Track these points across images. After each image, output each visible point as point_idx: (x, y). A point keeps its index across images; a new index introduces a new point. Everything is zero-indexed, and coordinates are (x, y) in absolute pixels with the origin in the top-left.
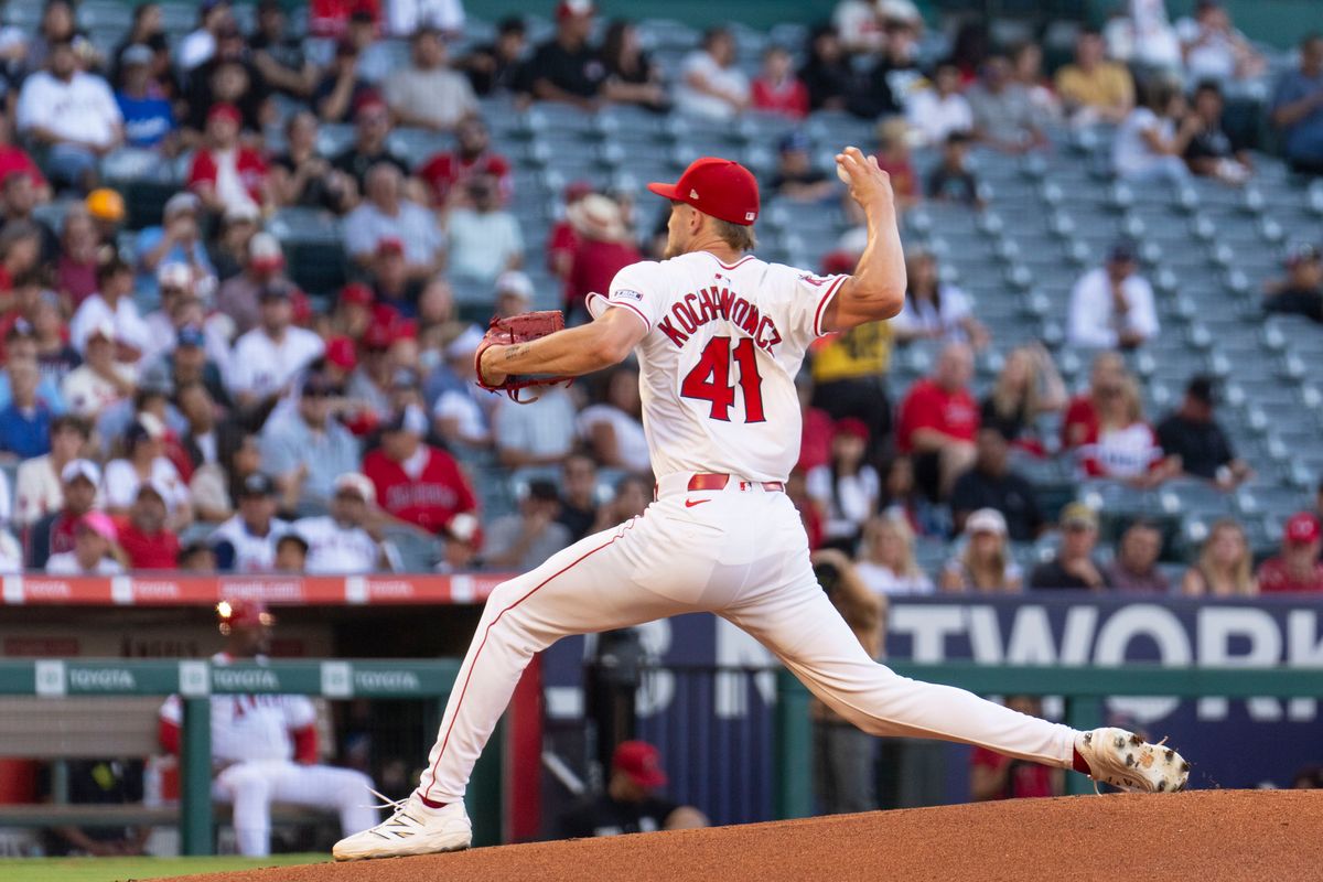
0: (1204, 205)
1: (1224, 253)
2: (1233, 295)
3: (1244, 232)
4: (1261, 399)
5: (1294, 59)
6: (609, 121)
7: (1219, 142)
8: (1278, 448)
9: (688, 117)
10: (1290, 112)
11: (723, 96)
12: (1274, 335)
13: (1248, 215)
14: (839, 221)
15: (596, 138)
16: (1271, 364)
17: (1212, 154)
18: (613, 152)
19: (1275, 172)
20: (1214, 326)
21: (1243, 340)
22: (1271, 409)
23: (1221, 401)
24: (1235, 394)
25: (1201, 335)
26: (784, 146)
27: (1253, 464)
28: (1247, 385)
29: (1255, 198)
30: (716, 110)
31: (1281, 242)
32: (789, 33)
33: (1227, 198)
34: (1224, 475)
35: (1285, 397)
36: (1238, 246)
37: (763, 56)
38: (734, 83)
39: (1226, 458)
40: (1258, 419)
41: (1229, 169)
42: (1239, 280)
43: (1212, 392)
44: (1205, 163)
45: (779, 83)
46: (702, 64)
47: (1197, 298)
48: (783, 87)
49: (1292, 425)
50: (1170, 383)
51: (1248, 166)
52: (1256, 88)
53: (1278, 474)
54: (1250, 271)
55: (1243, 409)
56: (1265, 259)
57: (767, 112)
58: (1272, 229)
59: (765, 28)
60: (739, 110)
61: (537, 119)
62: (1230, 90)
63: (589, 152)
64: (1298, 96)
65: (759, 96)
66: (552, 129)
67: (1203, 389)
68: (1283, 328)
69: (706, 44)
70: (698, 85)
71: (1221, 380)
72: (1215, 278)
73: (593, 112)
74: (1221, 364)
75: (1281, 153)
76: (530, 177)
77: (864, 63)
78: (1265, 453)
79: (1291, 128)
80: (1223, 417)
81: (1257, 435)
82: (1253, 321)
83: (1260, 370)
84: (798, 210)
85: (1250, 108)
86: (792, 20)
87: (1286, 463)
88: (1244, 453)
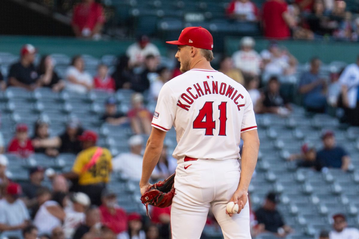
0: (273, 125)
1: (280, 144)
2: (284, 160)
3: (288, 135)
4: (295, 201)
5: (307, 67)
6: (38, 94)
7: (279, 100)
8: (302, 220)
9: (69, 92)
10: (306, 88)
11: (83, 84)
12: (300, 176)
13: (290, 128)
14: (129, 132)
15: (33, 101)
16: (299, 187)
17: (276, 105)
18: (40, 106)
19: (300, 111)
20: (277, 173)
21: (288, 178)
22: (299, 205)
23: (279, 202)
24: (285, 199)
25: (271, 176)
26: (107, 103)
27: (292, 227)
28: (290, 196)
29: (292, 122)
30: (81, 90)
31: (302, 139)
32: (108, 59)
33: (282, 122)
34: (281, 231)
35: (304, 200)
36: (286, 141)
37: (98, 68)
38: (87, 78)
39: (281, 224)
40: (294, 209)
41: (282, 111)
42: (286, 154)
43: (276, 198)
44: (273, 109)
45: (104, 78)
46: (73, 72)
47: (270, 162)
48: (105, 80)
49: (307, 211)
50: (260, 196)
51: (290, 110)
52: (292, 79)
53: (302, 231)
54: (291, 151)
55: (288, 205)
56: (297, 146)
57: (101, 90)
58: (299, 134)
59: (99, 57)
60: (88, 89)
61: (10, 94)
62: (283, 79)
63: (30, 106)
64: (309, 82)
65: (97, 83)
66: (15, 98)
67: (272, 197)
68: (304, 173)
69: (73, 63)
70: (72, 80)
71: (279, 194)
72: (277, 153)
73: (32, 90)
74: (279, 188)
75: (302, 104)
76: (7, 117)
77: (138, 70)
78: (297, 222)
79: (306, 94)
80: (280, 208)
81: (294, 215)
82: (291, 171)
83: (294, 189)
84: (113, 128)
85: (290, 86)
86: (110, 53)
87: (305, 226)
88: (289, 222)
